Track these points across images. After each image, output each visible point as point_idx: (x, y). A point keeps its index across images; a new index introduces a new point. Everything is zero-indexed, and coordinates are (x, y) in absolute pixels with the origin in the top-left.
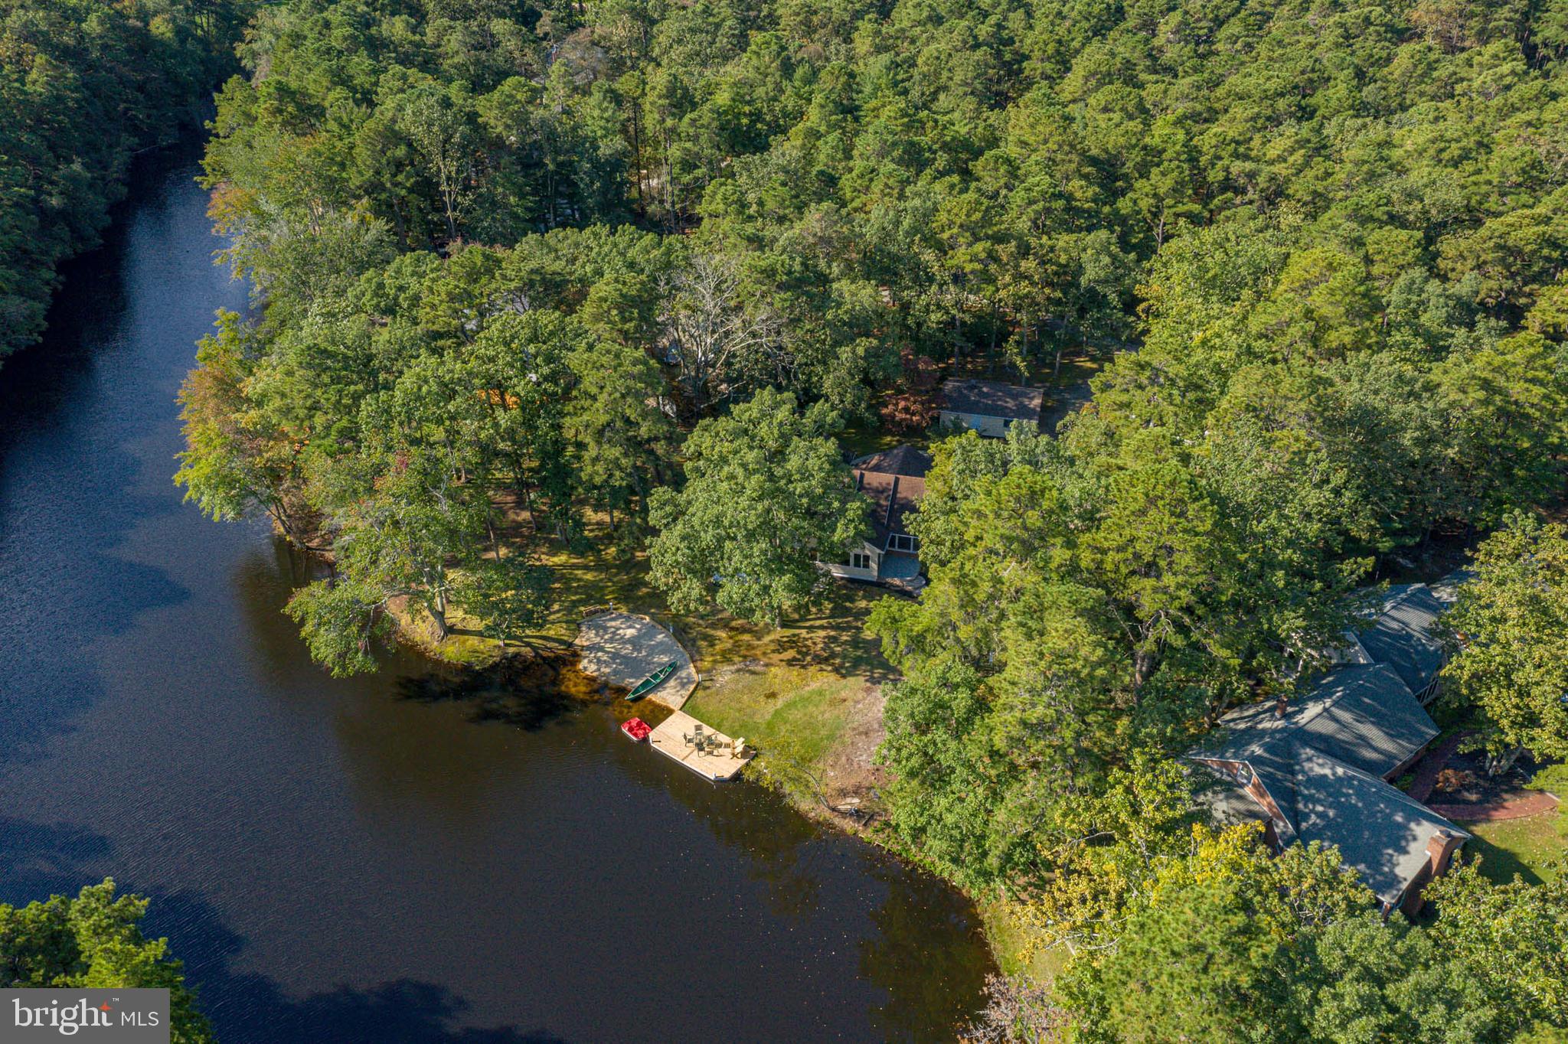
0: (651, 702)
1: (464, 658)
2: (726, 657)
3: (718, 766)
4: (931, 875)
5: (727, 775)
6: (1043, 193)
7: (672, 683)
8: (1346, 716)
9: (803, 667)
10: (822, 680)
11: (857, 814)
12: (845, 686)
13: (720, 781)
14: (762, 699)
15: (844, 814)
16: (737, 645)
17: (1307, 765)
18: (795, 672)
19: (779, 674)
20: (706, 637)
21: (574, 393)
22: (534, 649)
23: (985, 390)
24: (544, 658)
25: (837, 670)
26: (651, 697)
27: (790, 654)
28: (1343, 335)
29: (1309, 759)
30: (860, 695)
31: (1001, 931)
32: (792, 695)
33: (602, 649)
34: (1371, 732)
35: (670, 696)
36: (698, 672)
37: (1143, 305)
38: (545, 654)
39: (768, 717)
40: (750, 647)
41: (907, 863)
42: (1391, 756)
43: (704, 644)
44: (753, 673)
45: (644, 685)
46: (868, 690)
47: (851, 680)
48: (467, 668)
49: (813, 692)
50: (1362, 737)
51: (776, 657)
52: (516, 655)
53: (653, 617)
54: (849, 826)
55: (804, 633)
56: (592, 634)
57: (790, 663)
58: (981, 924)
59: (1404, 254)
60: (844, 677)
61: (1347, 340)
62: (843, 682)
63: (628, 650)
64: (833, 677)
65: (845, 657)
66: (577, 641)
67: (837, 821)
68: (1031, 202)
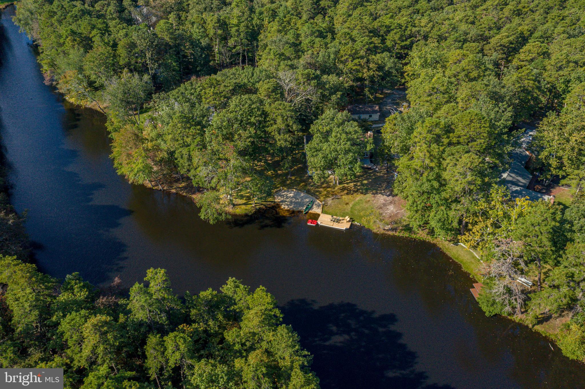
0: (311, 213)
1: (244, 212)
2: (327, 196)
3: (344, 225)
4: (420, 240)
5: (348, 227)
6: (367, 43)
7: (314, 206)
8: (513, 175)
9: (352, 194)
10: (359, 197)
11: (392, 229)
12: (367, 197)
13: (346, 229)
14: (344, 205)
15: (388, 230)
16: (328, 192)
17: (511, 188)
18: (350, 196)
19: (345, 198)
20: (317, 191)
21: (268, 119)
22: (264, 205)
23: (361, 106)
24: (269, 208)
25: (362, 193)
26: (310, 211)
27: (346, 192)
28: (474, 74)
29: (511, 187)
30: (373, 199)
31: (447, 249)
32: (353, 202)
33: (286, 201)
34: (520, 178)
35: (316, 210)
36: (321, 202)
37: (406, 74)
38: (269, 206)
39: (350, 210)
40: (333, 192)
41: (412, 239)
42: (525, 184)
43: (318, 193)
44: (338, 199)
45: (307, 208)
46: (374, 197)
47: (368, 195)
48: (246, 215)
49: (359, 200)
50: (518, 180)
51: (342, 193)
52: (260, 208)
53: (296, 189)
54: (391, 233)
55: (346, 185)
56: (280, 198)
57: (347, 194)
58: (440, 249)
59: (475, 50)
60: (365, 194)
61: (476, 75)
62: (366, 196)
63: (294, 200)
64: (362, 195)
65: (362, 189)
66: (276, 201)
67: (386, 233)
68: (364, 46)
